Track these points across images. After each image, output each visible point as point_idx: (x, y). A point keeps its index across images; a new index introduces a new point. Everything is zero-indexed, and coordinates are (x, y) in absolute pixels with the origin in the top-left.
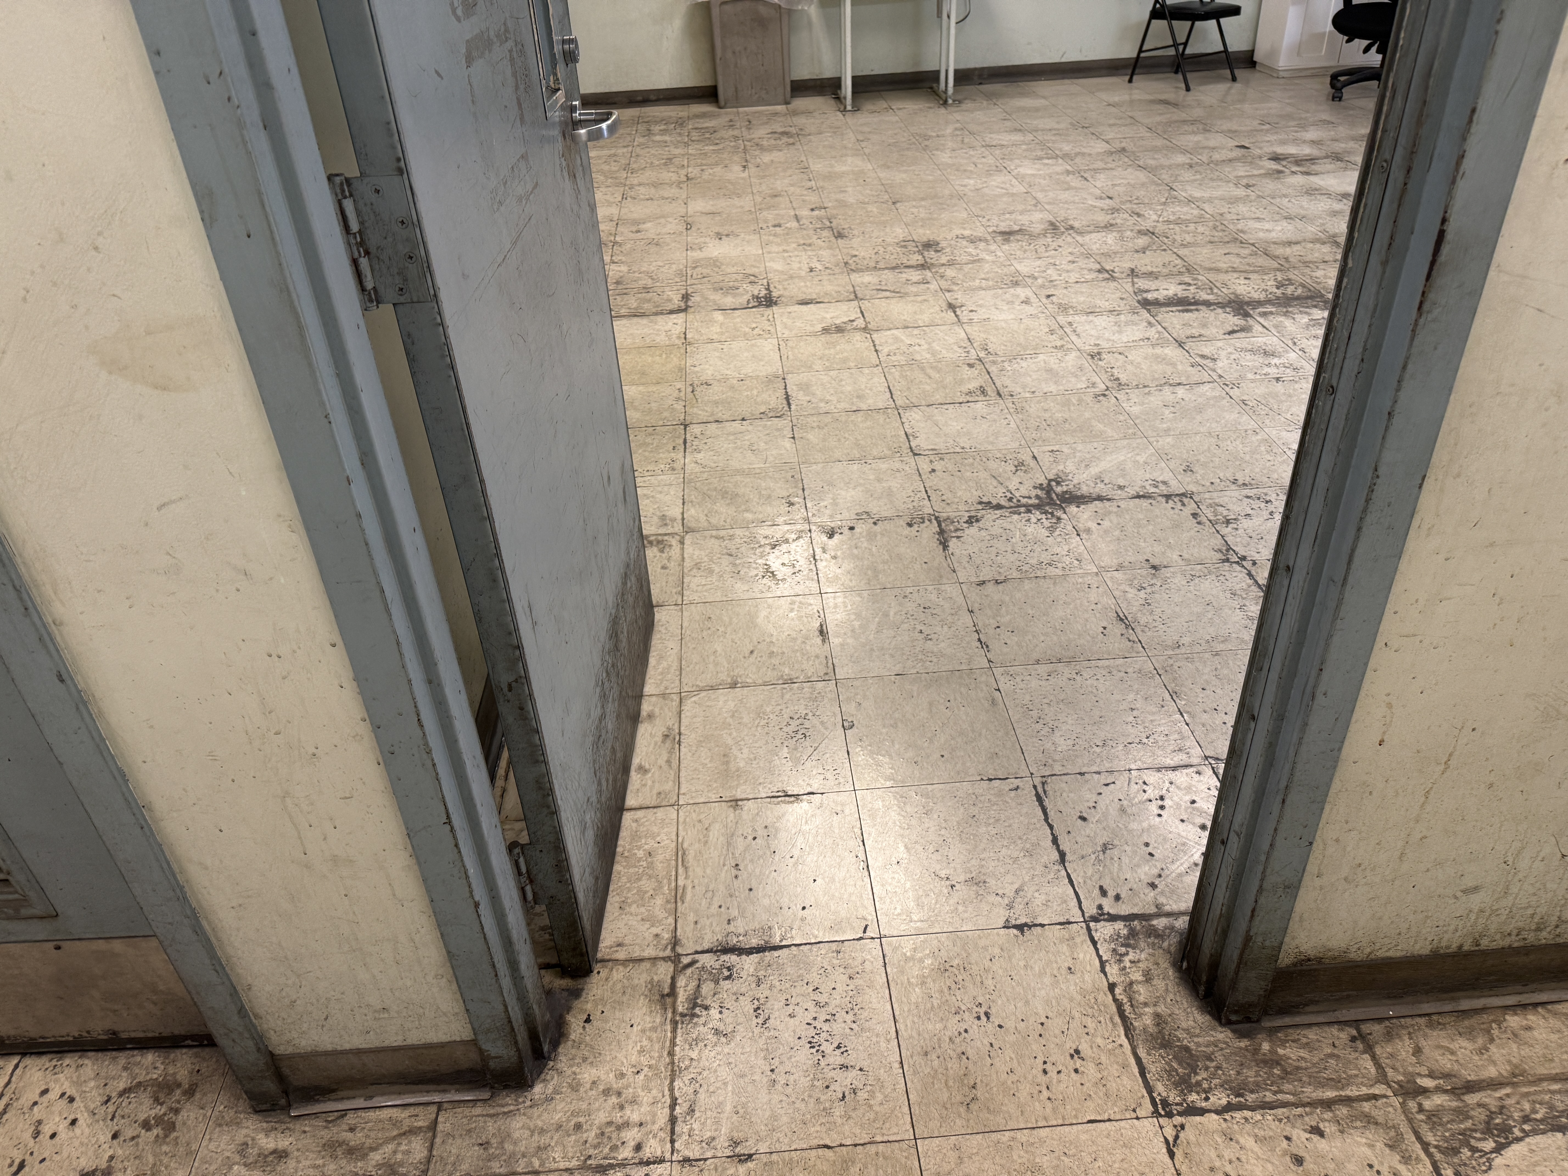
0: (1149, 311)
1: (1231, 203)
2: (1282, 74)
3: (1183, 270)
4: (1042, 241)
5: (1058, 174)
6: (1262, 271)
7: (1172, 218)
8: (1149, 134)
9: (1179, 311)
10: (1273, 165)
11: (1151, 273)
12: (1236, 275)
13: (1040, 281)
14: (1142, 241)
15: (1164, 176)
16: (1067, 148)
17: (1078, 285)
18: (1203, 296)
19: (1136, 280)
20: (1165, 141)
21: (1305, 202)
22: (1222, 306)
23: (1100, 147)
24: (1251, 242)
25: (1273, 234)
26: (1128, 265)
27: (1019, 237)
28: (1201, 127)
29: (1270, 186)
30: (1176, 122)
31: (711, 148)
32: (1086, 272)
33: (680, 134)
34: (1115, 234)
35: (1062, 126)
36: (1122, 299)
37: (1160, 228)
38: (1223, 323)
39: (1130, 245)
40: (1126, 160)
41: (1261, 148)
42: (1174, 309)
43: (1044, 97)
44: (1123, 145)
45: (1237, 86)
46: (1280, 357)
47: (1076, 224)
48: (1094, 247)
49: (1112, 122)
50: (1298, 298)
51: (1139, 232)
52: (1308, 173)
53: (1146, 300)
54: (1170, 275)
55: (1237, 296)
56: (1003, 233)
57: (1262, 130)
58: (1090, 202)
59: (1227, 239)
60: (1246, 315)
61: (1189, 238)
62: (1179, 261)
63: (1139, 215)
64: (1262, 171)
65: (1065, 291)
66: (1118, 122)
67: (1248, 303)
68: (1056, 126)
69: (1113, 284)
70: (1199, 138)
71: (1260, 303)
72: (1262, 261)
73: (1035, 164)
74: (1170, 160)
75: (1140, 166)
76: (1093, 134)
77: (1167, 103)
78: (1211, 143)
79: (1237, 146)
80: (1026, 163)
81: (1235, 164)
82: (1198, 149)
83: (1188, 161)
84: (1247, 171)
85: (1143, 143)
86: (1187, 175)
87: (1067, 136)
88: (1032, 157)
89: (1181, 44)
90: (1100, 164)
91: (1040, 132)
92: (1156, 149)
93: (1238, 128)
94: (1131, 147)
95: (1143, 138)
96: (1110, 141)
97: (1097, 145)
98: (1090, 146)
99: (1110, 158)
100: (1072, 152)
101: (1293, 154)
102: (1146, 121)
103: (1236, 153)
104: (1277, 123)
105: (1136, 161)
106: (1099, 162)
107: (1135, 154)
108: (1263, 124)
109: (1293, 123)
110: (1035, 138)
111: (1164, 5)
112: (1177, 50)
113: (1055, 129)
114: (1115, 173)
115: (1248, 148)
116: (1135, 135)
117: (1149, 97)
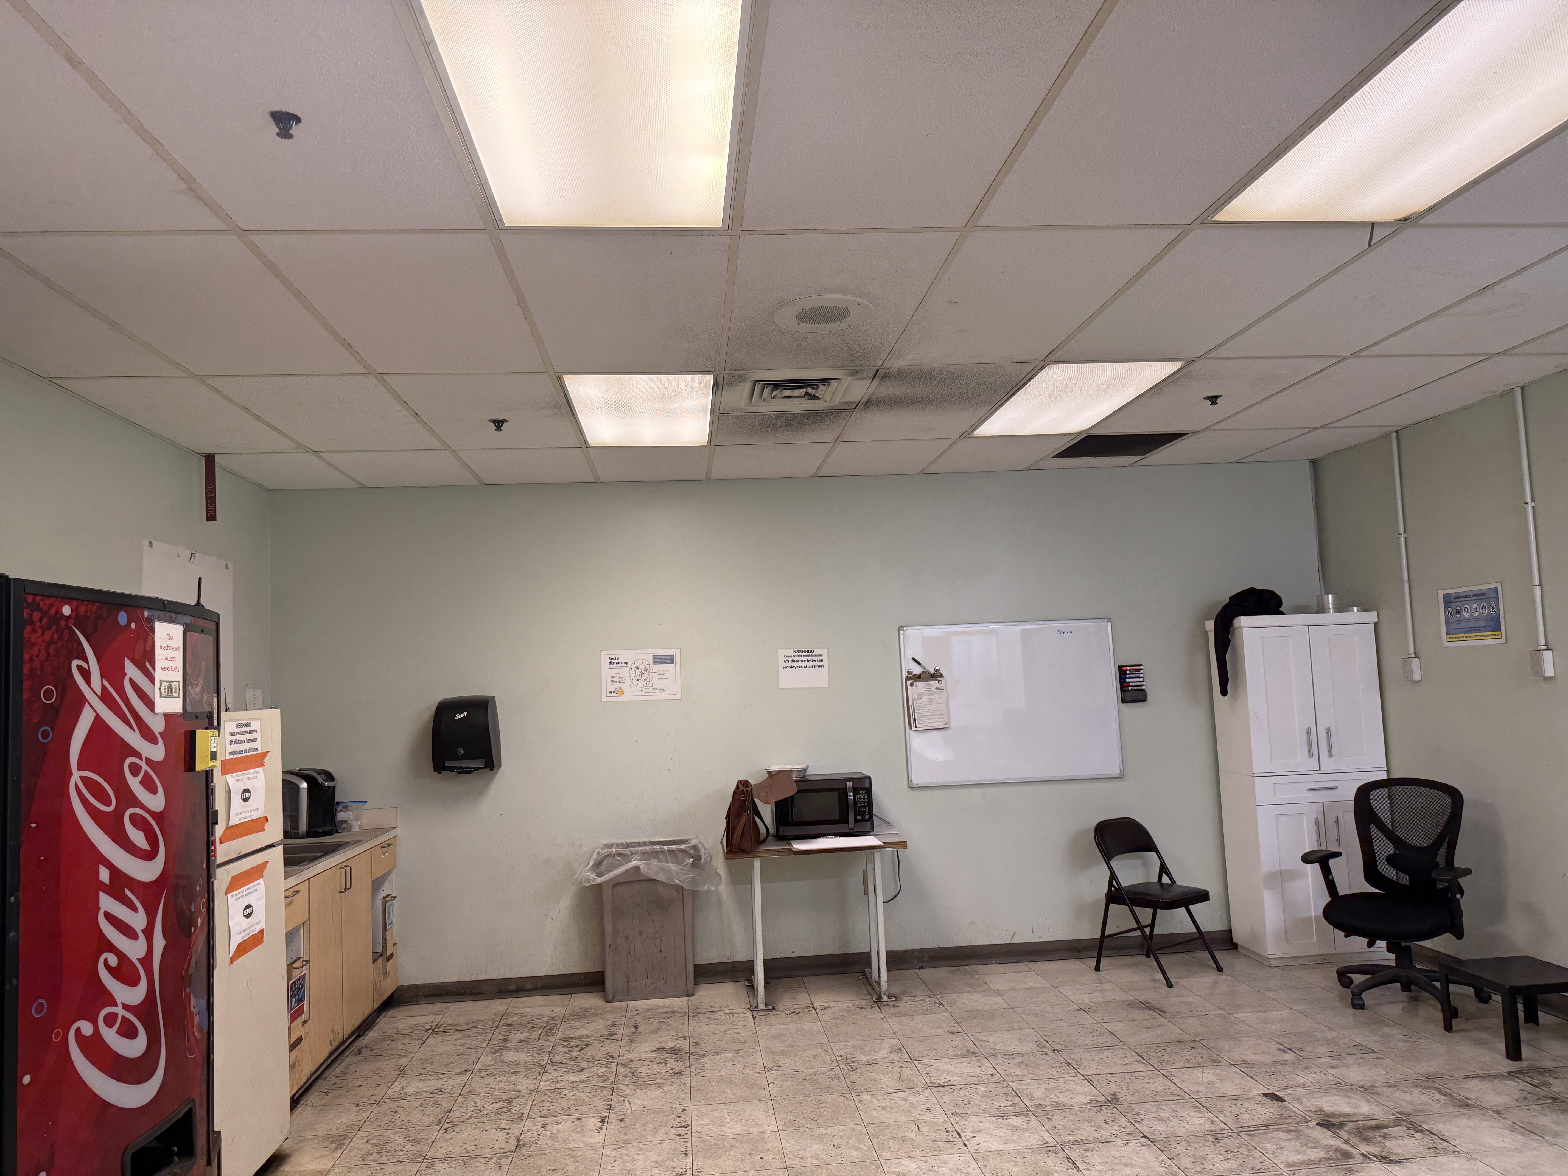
2: (1274, 963)
5: (1033, 1150)
8: (1141, 1067)
10: (1328, 1139)
16: (1038, 1092)
20: (1167, 1083)
23: (1081, 1092)
28: (1204, 1052)
30: (1170, 1043)
31: (573, 1078)
33: (541, 1048)
35: (1027, 1047)
40: (1123, 1121)
41: (1299, 1100)
43: (998, 993)
44: (1113, 1088)
45: (1223, 977)
49: (1088, 1041)
52: (1385, 1160)
57: (1286, 1063)
64: (1319, 1154)
66: (1096, 1040)
68: (1019, 1048)
70: (1207, 1076)
73: (998, 1127)
74: (1183, 1124)
75: (1145, 1136)
76: (1069, 1064)
77: (1150, 1008)
78: (1229, 1088)
79: (1265, 1095)
80: (987, 1125)
81: (1275, 1134)
82: (1215, 1100)
83: (1209, 1127)
84: (1298, 1152)
85: (1137, 1085)
86: (1216, 1160)
87: (1035, 1067)
88: (994, 1112)
89: (1146, 926)
90: (1087, 1132)
91: (1000, 1060)
92: (1158, 1098)
93: (1255, 1058)
94: (1122, 1094)
95: (1136, 1075)
96: (1094, 1079)
97: (1078, 1088)
98: (1068, 1090)
99: (1101, 1118)
100: (1048, 1102)
101: (1349, 1115)
102: (1131, 1040)
103: (1269, 1110)
104: (1301, 1049)
105: (1137, 1125)
106: (1086, 1124)
107: (1133, 1109)
108: (1284, 1051)
109: (1322, 1050)
110: (994, 1072)
111: (1120, 888)
112: (1143, 932)
113: (1018, 1053)
114: (1113, 1153)
115: (1281, 1099)
116: (1124, 1069)
117: (1126, 997)
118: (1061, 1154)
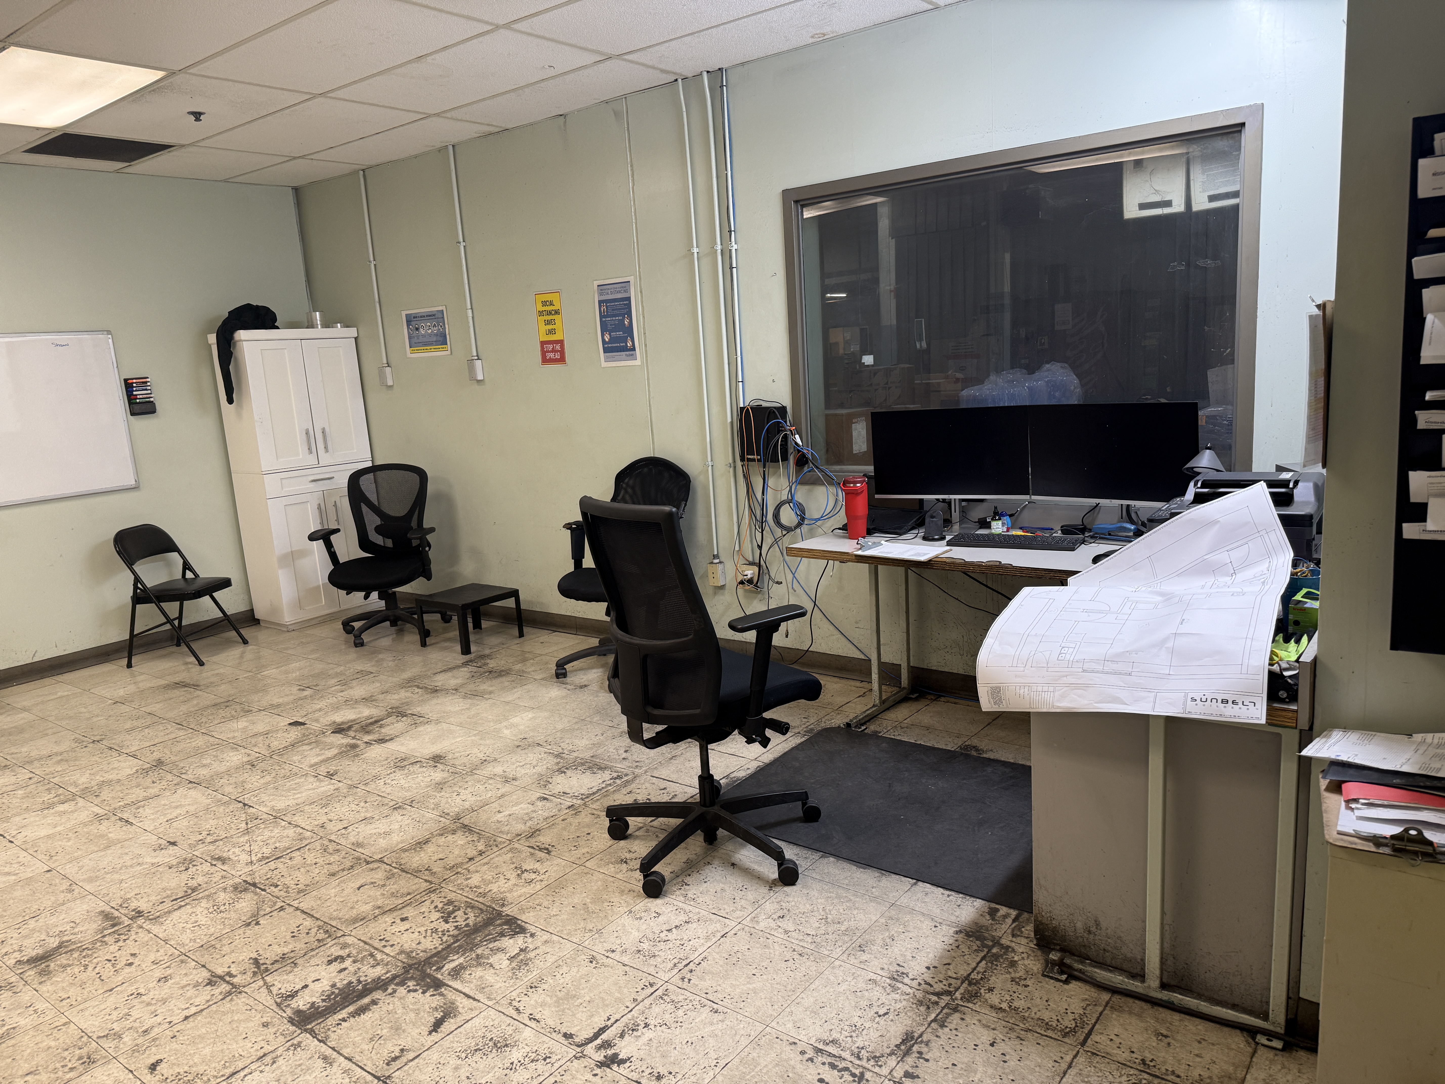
0: (312, 1032)
1: (325, 806)
2: (291, 628)
3: (321, 935)
4: (103, 954)
5: (85, 824)
6: (413, 900)
7: (267, 851)
8: (181, 733)
9: (354, 1014)
10: (340, 740)
11: (283, 957)
12: (388, 919)
13: (127, 1038)
14: (246, 903)
15: (228, 789)
16: (83, 779)
17: (190, 1024)
18: (372, 973)
19: (268, 979)
20: (206, 737)
21: (400, 779)
22: (399, 980)
23: (127, 767)
24: (377, 857)
25: (396, 838)
26: (246, 955)
27: (63, 960)
28: (238, 708)
29: (352, 768)
30: (207, 707)
32: (191, 992)
34: (204, 903)
35: (64, 747)
36: (265, 1025)
37: (261, 873)
38: (417, 1012)
39: (233, 915)
40: (169, 777)
41: (317, 721)
42: (343, 1014)
43: (24, 709)
44: (156, 755)
45: (249, 648)
46: (515, 1044)
47: (143, 905)
48: (185, 938)
49: (128, 725)
50: (476, 929)
51: (235, 888)
52: (382, 741)
53: (298, 1012)
54: (309, 952)
55: (408, 954)
56: (34, 961)
57: (306, 697)
58: (148, 860)
59: (348, 864)
60: (438, 985)
61: (303, 879)
62: (308, 922)
63: (223, 860)
64: (335, 751)
65: (174, 1046)
66: (135, 723)
67: (427, 962)
68: (56, 749)
69: (241, 1001)
70: (242, 724)
71: (439, 956)
72: (405, 884)
73: (45, 817)
74: (224, 763)
75: (191, 782)
76: (111, 748)
77: (185, 686)
78: (260, 727)
79: (290, 724)
80: (32, 819)
81: (301, 749)
82: (249, 739)
83: (246, 759)
84: (318, 755)
85: (180, 746)
86: (254, 780)
87: (76, 760)
88: (38, 807)
89: (175, 619)
90: (138, 794)
91: (36, 764)
92: (200, 751)
93: (281, 700)
94: (168, 756)
95: (178, 739)
96: (137, 753)
97: (123, 764)
98: (112, 769)
99: (148, 781)
100: (93, 783)
101: (355, 720)
102: (170, 715)
103: (295, 733)
104: (317, 685)
105: (183, 776)
106: (135, 789)
107: (177, 766)
108: (303, 690)
109: (333, 681)
110: (32, 775)
111: (145, 589)
112: (173, 625)
113: (56, 754)
114: (163, 802)
115: (303, 724)
116: (166, 738)
117: (163, 682)
118: (113, 818)
